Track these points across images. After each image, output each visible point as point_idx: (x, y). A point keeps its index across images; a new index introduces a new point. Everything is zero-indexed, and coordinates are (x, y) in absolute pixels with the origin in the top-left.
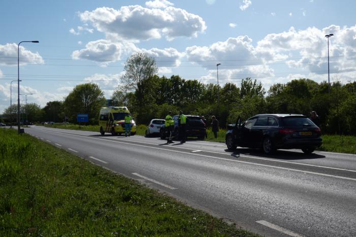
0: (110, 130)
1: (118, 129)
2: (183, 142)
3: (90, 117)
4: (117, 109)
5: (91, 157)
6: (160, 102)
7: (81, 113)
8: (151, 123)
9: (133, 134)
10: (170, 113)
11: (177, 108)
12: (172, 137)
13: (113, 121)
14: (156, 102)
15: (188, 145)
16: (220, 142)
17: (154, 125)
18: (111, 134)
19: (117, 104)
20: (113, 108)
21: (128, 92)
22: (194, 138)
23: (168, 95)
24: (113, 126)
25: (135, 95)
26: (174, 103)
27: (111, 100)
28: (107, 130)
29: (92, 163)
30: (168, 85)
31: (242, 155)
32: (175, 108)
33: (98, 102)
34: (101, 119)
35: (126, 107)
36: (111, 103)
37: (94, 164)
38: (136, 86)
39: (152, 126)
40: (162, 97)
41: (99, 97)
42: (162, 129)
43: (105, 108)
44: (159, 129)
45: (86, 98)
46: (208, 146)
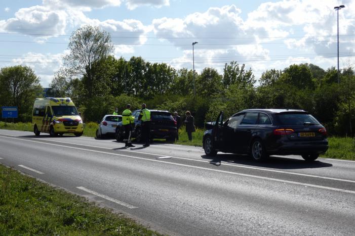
0: (47, 129)
1: (58, 128)
2: (146, 145)
3: (21, 111)
4: (58, 101)
5: (22, 166)
6: (116, 92)
7: (8, 106)
8: (104, 120)
9: (78, 134)
10: (128, 107)
11: (139, 100)
12: (132, 139)
13: (52, 117)
14: (111, 93)
15: (154, 149)
16: (196, 146)
17: (108, 122)
18: (49, 134)
19: (58, 94)
20: (51, 100)
21: (74, 78)
22: (161, 140)
23: (127, 83)
24: (52, 123)
25: (82, 81)
26: (135, 93)
27: (49, 89)
28: (44, 129)
29: (22, 173)
30: (127, 70)
31: (223, 163)
32: (136, 100)
33: (31, 91)
34: (35, 114)
35: (70, 99)
36: (49, 93)
37: (24, 174)
38: (85, 71)
39: (105, 124)
40: (120, 85)
41: (33, 84)
42: (118, 127)
43: (41, 99)
44: (115, 128)
45: (15, 85)
46: (179, 150)
